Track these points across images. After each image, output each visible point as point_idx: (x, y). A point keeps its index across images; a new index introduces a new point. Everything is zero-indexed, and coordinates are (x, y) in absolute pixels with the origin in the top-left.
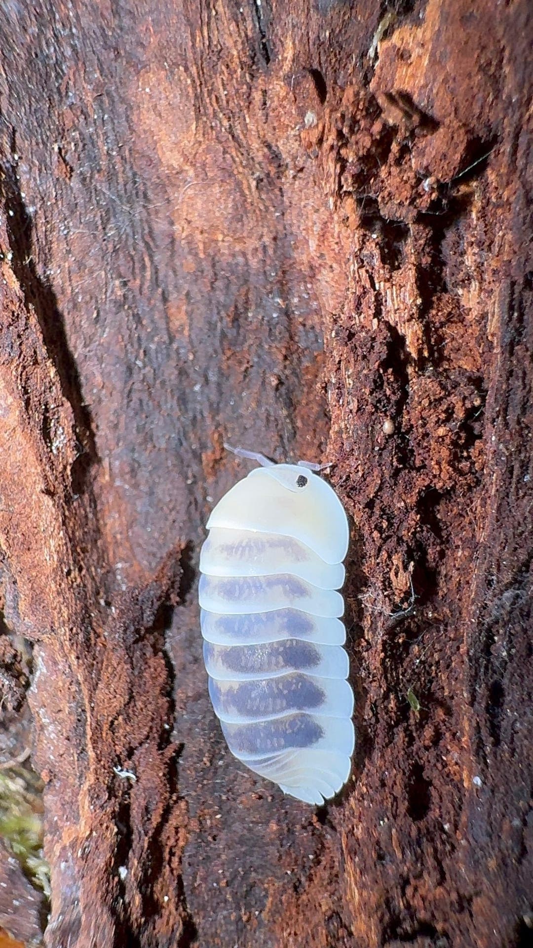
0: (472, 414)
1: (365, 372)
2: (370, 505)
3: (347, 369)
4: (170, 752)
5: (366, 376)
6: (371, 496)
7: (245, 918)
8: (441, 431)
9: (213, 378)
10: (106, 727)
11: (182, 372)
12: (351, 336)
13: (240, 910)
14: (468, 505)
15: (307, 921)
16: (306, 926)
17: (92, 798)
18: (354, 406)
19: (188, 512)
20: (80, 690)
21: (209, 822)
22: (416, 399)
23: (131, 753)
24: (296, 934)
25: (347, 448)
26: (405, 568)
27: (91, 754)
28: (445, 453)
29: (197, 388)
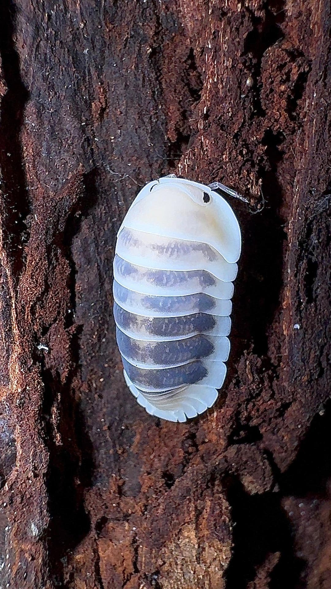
0: (303, 77)
1: (238, 40)
2: (236, 136)
3: (224, 36)
4: (73, 329)
5: (239, 42)
6: (236, 131)
7: (120, 452)
8: (283, 88)
9: (98, 45)
10: (27, 310)
11: (76, 37)
12: (224, 14)
13: (116, 447)
14: (291, 144)
15: (167, 446)
16: (166, 449)
17: (22, 363)
18: (229, 63)
19: (83, 147)
20: (7, 282)
21: (94, 385)
22: (270, 63)
23: (45, 330)
24: (159, 456)
25: (221, 94)
26: (257, 182)
27: (16, 331)
28: (284, 103)
29: (86, 52)
